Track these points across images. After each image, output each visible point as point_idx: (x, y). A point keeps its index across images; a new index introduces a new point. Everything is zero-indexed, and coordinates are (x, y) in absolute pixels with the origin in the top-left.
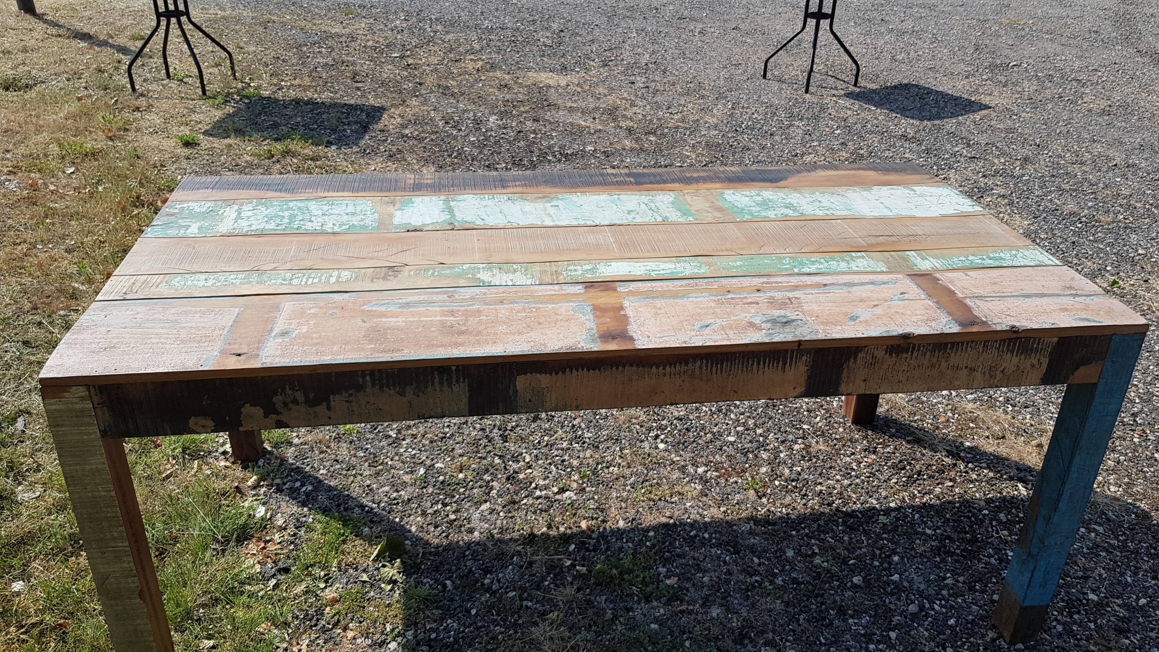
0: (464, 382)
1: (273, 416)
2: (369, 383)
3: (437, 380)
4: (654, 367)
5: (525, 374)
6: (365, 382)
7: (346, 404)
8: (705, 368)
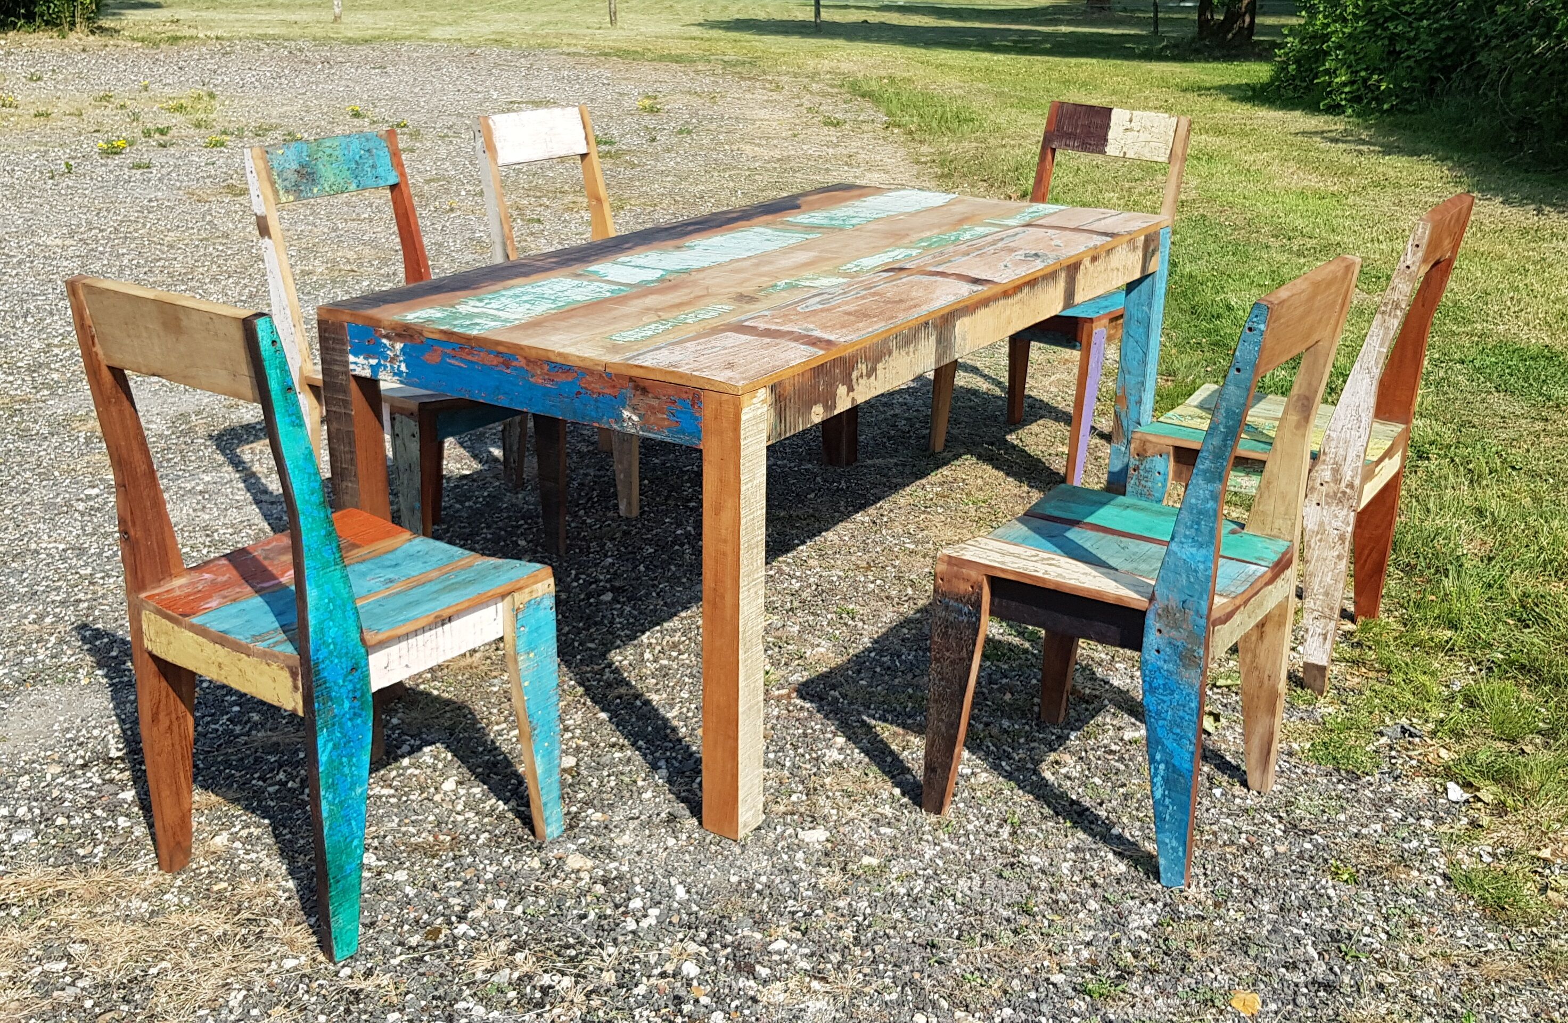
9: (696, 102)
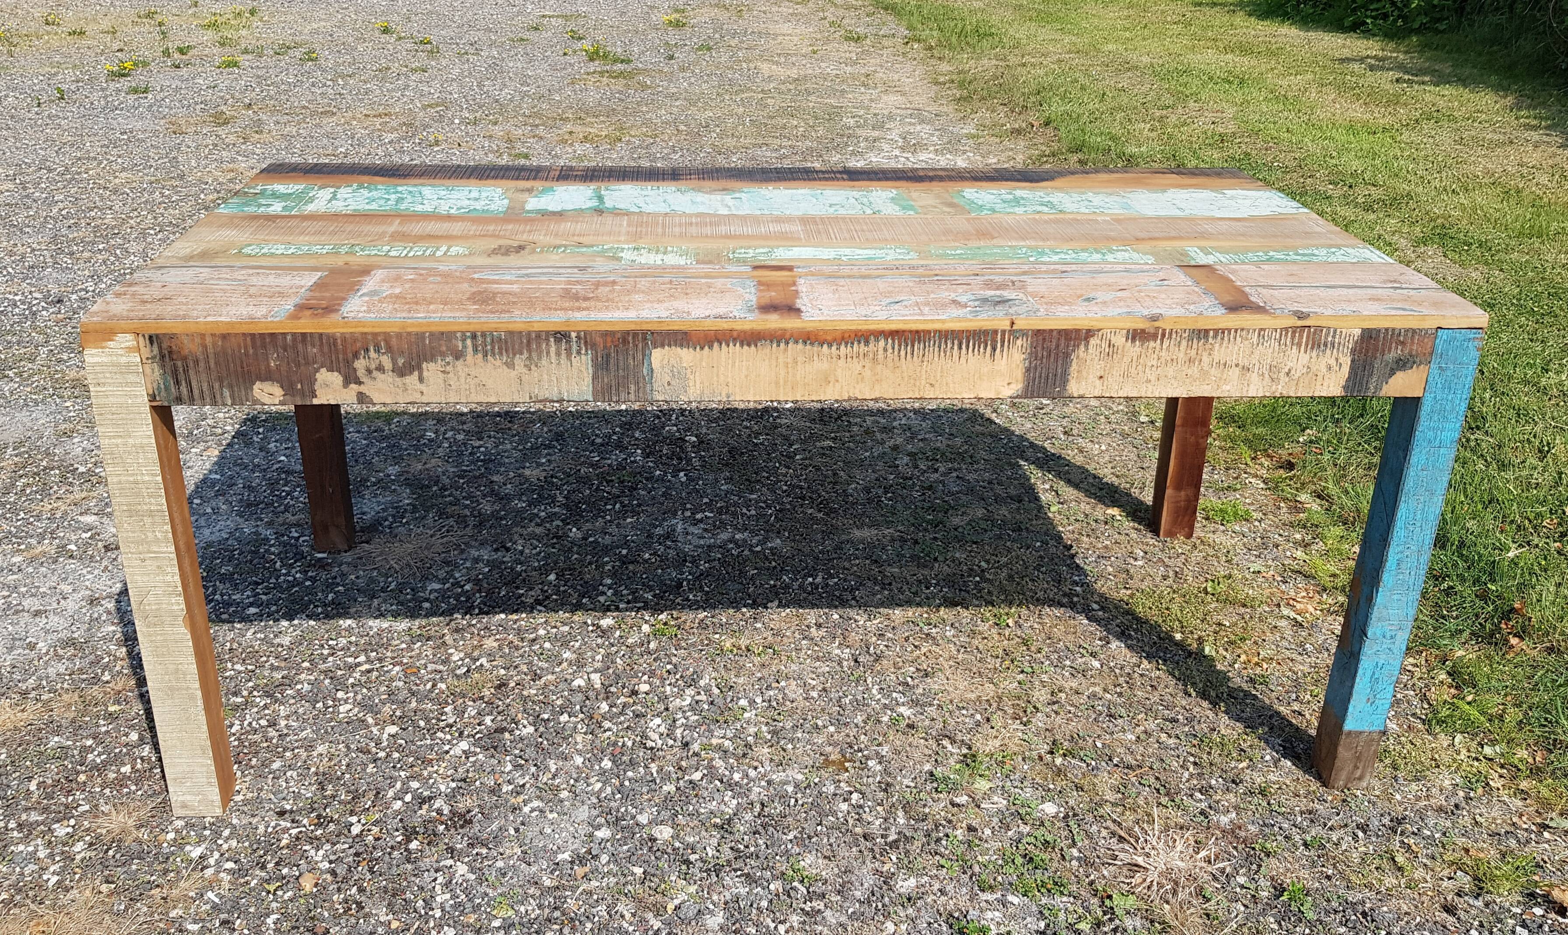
0: (586, 354)
1: (353, 386)
2: (470, 349)
3: (553, 349)
4: (825, 346)
5: (663, 346)
6: (465, 347)
7: (441, 375)
8: (890, 351)
9: (723, 15)
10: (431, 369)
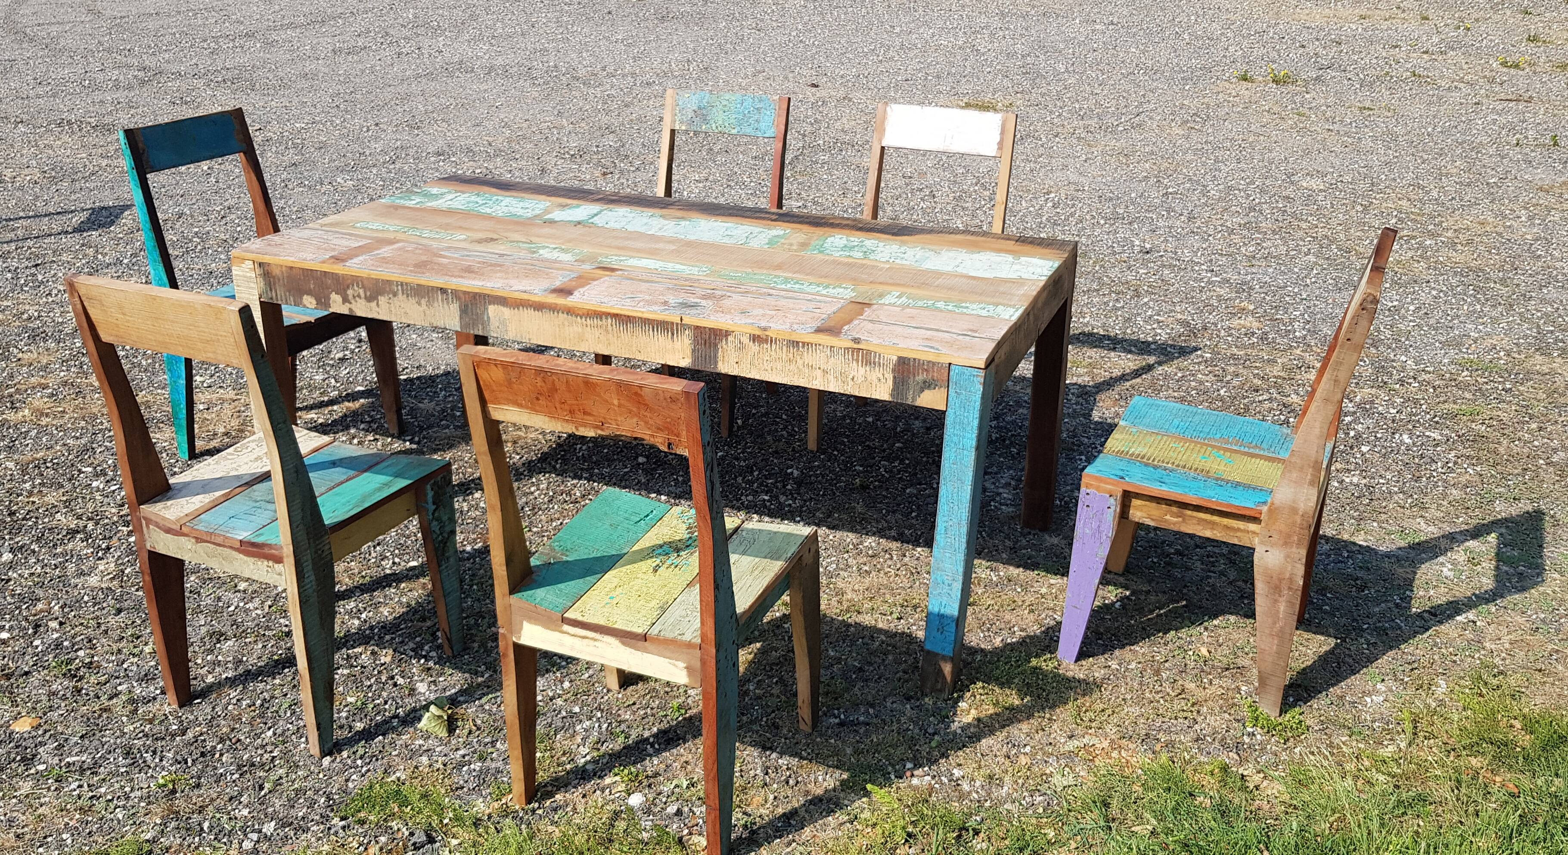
0: (456, 303)
1: (347, 304)
2: (400, 292)
3: (440, 298)
5: (493, 304)
6: (398, 290)
10: (382, 300)
